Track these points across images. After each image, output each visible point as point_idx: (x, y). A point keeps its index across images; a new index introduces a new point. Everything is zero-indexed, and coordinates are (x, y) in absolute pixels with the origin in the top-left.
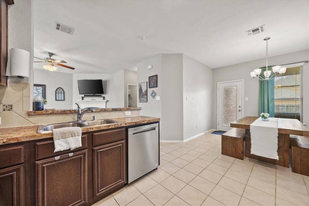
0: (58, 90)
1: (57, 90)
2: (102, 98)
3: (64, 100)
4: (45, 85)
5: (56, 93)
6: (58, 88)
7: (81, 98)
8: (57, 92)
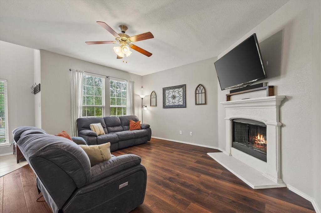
0: (199, 88)
1: (197, 89)
2: (265, 92)
3: (205, 104)
4: (185, 85)
5: (196, 94)
6: (198, 86)
7: (225, 98)
8: (197, 92)
